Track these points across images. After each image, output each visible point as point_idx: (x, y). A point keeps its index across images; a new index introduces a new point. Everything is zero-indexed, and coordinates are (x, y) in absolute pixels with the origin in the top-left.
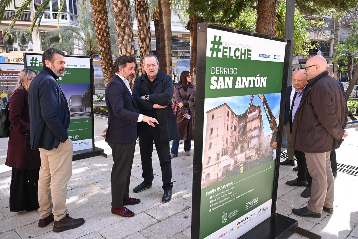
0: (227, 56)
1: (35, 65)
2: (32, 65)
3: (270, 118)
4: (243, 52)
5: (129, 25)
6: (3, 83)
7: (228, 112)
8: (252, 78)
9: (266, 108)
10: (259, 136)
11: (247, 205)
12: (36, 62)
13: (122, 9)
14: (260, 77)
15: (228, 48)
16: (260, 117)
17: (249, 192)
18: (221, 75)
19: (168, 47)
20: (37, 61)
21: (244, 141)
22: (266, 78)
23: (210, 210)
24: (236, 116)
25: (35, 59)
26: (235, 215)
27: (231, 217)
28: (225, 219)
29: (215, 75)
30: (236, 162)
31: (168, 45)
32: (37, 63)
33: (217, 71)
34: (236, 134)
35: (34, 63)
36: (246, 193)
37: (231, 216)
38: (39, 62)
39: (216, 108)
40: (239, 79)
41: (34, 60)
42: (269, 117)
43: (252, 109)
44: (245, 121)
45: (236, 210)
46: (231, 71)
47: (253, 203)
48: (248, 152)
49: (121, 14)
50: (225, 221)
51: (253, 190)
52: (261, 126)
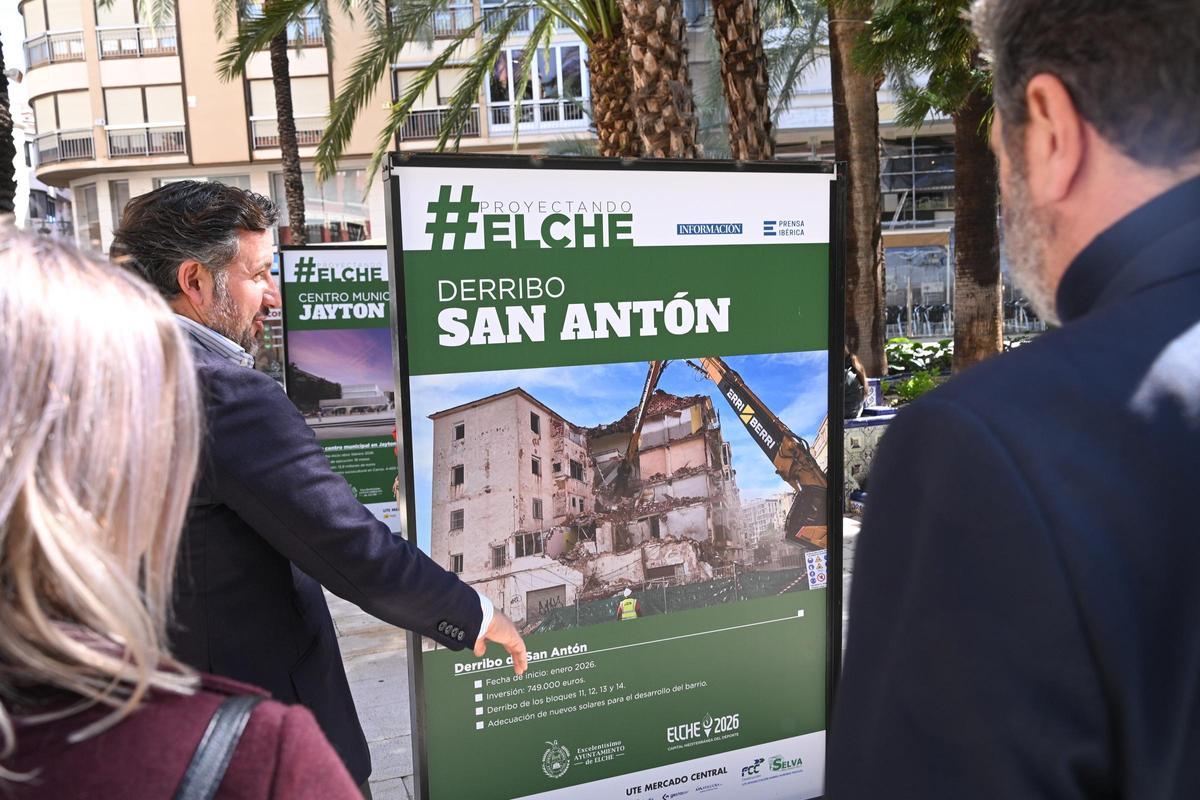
0: (510, 242)
1: (308, 279)
2: (299, 279)
3: (769, 441)
4: (589, 222)
5: (682, 124)
6: (271, 330)
7: (535, 419)
8: (648, 308)
9: (739, 403)
10: (713, 501)
11: (673, 734)
12: (309, 270)
13: (658, 76)
14: (691, 299)
15: (513, 219)
16: (709, 437)
17: (678, 689)
18: (487, 302)
19: (862, 182)
20: (314, 265)
21: (627, 514)
22: (724, 303)
23: (480, 725)
24: (576, 430)
25: (306, 261)
26: (611, 757)
27: (588, 762)
28: (557, 766)
29: (457, 303)
30: (592, 581)
31: (862, 177)
32: (313, 273)
33: (463, 290)
34: (583, 489)
35: (304, 273)
36: (665, 691)
37: (593, 758)
38: (320, 270)
39: (473, 405)
40: (576, 311)
41: (305, 265)
42: (764, 434)
43: (662, 406)
44: (624, 448)
45: (615, 744)
46: (534, 285)
47: (708, 732)
48: (653, 552)
49: (654, 92)
50: (557, 771)
51: (704, 684)
52: (717, 465)
